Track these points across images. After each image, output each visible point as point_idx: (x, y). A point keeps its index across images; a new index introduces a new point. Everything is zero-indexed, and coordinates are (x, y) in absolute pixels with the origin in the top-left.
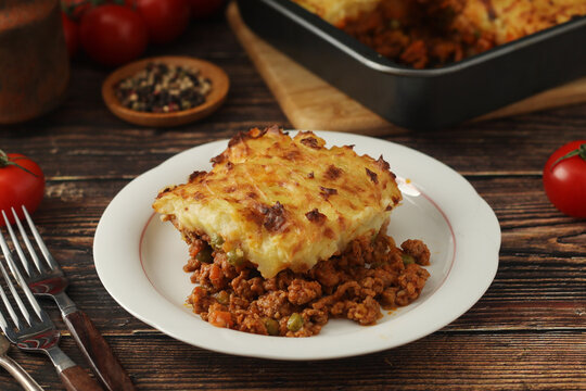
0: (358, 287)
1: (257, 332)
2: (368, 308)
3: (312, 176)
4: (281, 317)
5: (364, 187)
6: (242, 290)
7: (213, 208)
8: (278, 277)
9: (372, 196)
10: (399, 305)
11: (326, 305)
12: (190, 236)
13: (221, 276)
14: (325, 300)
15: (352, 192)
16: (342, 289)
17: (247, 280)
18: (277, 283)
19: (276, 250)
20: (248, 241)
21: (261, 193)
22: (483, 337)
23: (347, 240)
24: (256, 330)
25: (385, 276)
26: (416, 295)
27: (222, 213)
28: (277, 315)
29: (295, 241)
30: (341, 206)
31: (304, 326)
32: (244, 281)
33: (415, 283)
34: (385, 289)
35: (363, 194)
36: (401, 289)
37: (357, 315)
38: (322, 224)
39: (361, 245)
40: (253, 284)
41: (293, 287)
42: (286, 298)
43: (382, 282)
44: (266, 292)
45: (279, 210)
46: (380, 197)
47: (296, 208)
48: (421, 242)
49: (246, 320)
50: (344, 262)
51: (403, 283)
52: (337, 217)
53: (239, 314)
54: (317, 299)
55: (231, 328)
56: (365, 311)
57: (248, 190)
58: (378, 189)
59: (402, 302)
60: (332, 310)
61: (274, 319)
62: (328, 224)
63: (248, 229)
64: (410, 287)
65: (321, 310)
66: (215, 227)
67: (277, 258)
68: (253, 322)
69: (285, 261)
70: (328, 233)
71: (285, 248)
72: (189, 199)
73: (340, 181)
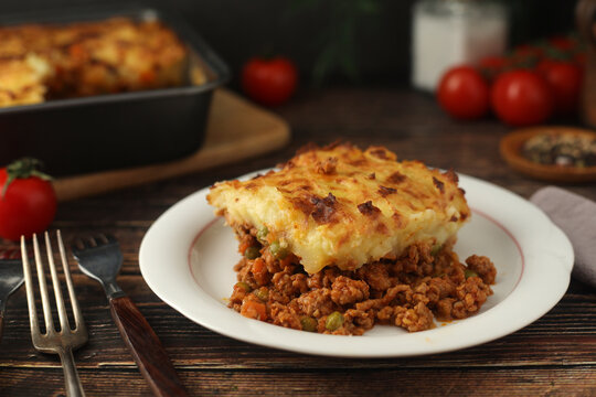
0: (409, 292)
1: (290, 327)
2: (419, 315)
3: (373, 177)
4: (321, 315)
5: (428, 193)
6: (284, 285)
7: (262, 198)
8: (323, 272)
9: (436, 203)
10: (455, 317)
11: (372, 307)
12: (240, 230)
13: (264, 270)
14: (371, 302)
15: (416, 197)
16: (392, 292)
17: (290, 275)
18: (321, 280)
19: (322, 240)
20: (294, 231)
21: (315, 186)
22: (503, 373)
23: (404, 244)
24: (290, 325)
25: (441, 284)
26: (475, 308)
27: (271, 203)
28: (316, 313)
29: (342, 232)
30: (399, 204)
31: (344, 325)
32: (286, 276)
33: (475, 295)
34: (440, 299)
35: (426, 200)
36: (459, 300)
37: (405, 321)
38: (375, 218)
39: (419, 250)
40: (296, 280)
41: (337, 284)
42: (329, 296)
43: (439, 291)
44: (308, 290)
45: (331, 202)
46: (445, 206)
47: (350, 202)
48: (488, 260)
49: (281, 314)
50: (399, 267)
51: (462, 293)
52: (393, 213)
53: (274, 308)
54: (363, 300)
55: (262, 320)
56: (415, 317)
57: (303, 184)
58: (444, 199)
59: (458, 314)
60: (379, 314)
61: (313, 317)
62: (381, 219)
63: (294, 217)
64: (469, 299)
65: (366, 311)
66: (261, 217)
67: (322, 250)
68: (287, 316)
69: (330, 254)
70: (381, 228)
71: (331, 238)
72: (241, 189)
73: (403, 185)
